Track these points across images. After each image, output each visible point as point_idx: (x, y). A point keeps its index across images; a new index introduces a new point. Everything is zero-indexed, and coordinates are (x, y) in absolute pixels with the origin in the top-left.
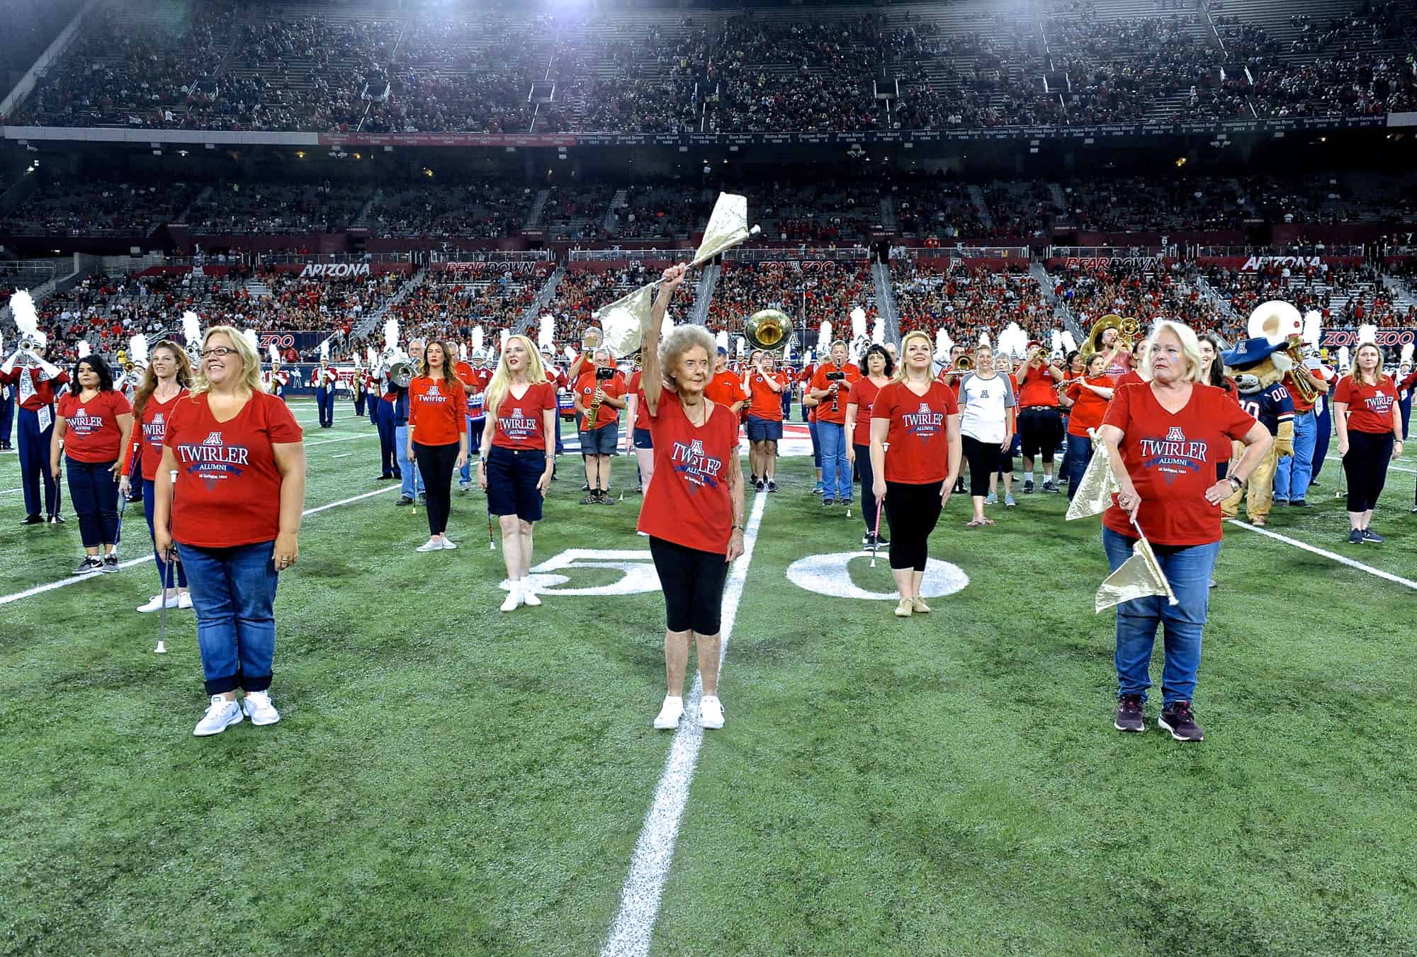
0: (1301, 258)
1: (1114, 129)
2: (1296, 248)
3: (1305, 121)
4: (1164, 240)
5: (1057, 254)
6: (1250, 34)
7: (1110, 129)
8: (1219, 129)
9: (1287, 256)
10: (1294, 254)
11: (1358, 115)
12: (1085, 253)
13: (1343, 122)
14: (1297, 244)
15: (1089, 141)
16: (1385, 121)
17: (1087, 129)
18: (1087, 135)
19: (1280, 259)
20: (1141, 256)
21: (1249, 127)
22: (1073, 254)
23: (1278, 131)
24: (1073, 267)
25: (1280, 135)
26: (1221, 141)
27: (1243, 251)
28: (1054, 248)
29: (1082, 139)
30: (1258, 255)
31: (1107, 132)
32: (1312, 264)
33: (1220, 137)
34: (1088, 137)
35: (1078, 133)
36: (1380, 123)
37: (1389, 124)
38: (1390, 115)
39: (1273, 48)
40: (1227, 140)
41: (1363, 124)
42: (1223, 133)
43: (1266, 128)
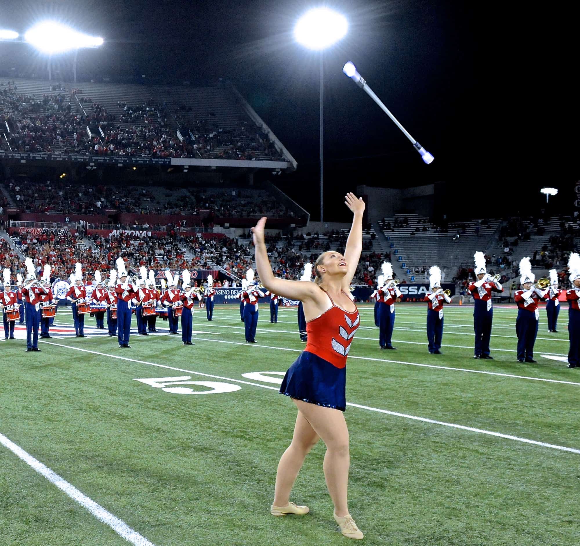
0: (137, 232)
1: (36, 155)
2: (135, 226)
3: (133, 159)
4: (67, 219)
5: (14, 225)
6: (99, 109)
7: (34, 155)
8: (91, 160)
9: (131, 230)
10: (135, 229)
11: (158, 158)
12: (28, 225)
13: (151, 161)
14: (135, 224)
15: (23, 161)
16: (170, 162)
17: (22, 155)
18: (22, 158)
19: (127, 231)
20: (58, 227)
21: (105, 160)
22: (23, 225)
23: (120, 163)
24: (23, 232)
25: (120, 165)
26: (92, 167)
27: (109, 227)
28: (13, 222)
29: (19, 160)
30: (117, 229)
31: (33, 157)
32: (143, 235)
33: (92, 164)
34: (24, 159)
35: (17, 156)
36: (168, 163)
37: (172, 163)
38: (172, 159)
39: (112, 119)
40: (94, 166)
41: (160, 162)
42: (93, 162)
43: (114, 161)
